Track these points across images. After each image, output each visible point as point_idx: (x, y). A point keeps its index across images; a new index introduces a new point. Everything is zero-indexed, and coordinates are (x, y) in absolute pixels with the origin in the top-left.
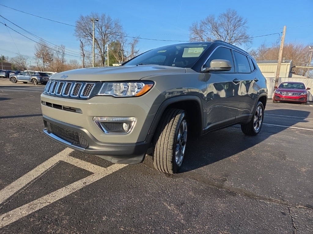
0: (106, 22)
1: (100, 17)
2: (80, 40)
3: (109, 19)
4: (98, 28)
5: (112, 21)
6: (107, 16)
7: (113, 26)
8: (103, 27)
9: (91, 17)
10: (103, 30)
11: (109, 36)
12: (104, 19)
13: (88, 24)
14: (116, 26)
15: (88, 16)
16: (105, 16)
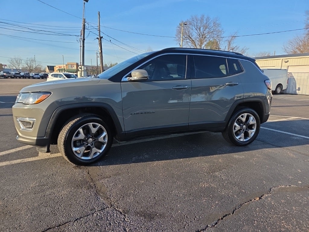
0: (205, 22)
1: (200, 18)
2: (179, 44)
3: (208, 19)
4: (197, 30)
5: (211, 20)
6: (206, 17)
7: (212, 25)
8: (202, 28)
9: (191, 20)
10: (201, 31)
11: (207, 35)
12: (203, 20)
13: (187, 27)
14: (214, 24)
15: (188, 20)
16: (204, 17)
